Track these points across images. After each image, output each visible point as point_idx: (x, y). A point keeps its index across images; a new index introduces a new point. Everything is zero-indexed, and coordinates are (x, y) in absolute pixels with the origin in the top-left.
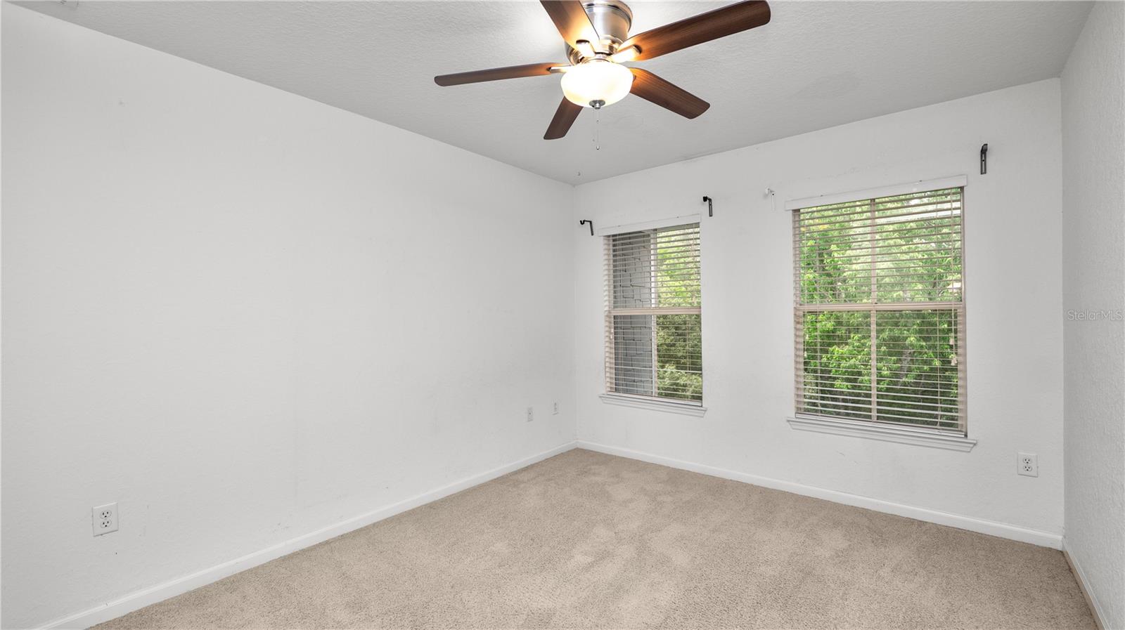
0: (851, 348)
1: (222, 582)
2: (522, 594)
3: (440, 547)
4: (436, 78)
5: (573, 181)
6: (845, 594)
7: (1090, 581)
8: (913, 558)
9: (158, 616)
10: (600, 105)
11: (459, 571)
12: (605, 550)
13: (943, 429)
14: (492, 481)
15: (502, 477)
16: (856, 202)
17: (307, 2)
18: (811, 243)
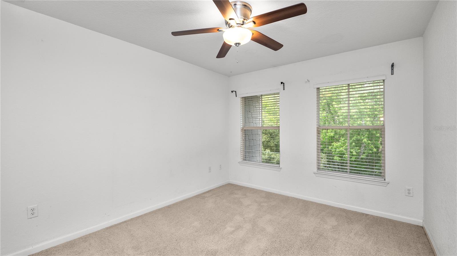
0: (340, 143)
1: (81, 238)
2: (205, 244)
3: (172, 224)
4: (172, 33)
5: (229, 75)
6: (336, 244)
7: (433, 239)
8: (363, 229)
9: (54, 252)
10: (239, 45)
11: (179, 234)
12: (239, 225)
13: (376, 177)
14: (194, 196)
15: (198, 195)
16: (343, 85)
17: (120, 1)
18: (325, 101)
